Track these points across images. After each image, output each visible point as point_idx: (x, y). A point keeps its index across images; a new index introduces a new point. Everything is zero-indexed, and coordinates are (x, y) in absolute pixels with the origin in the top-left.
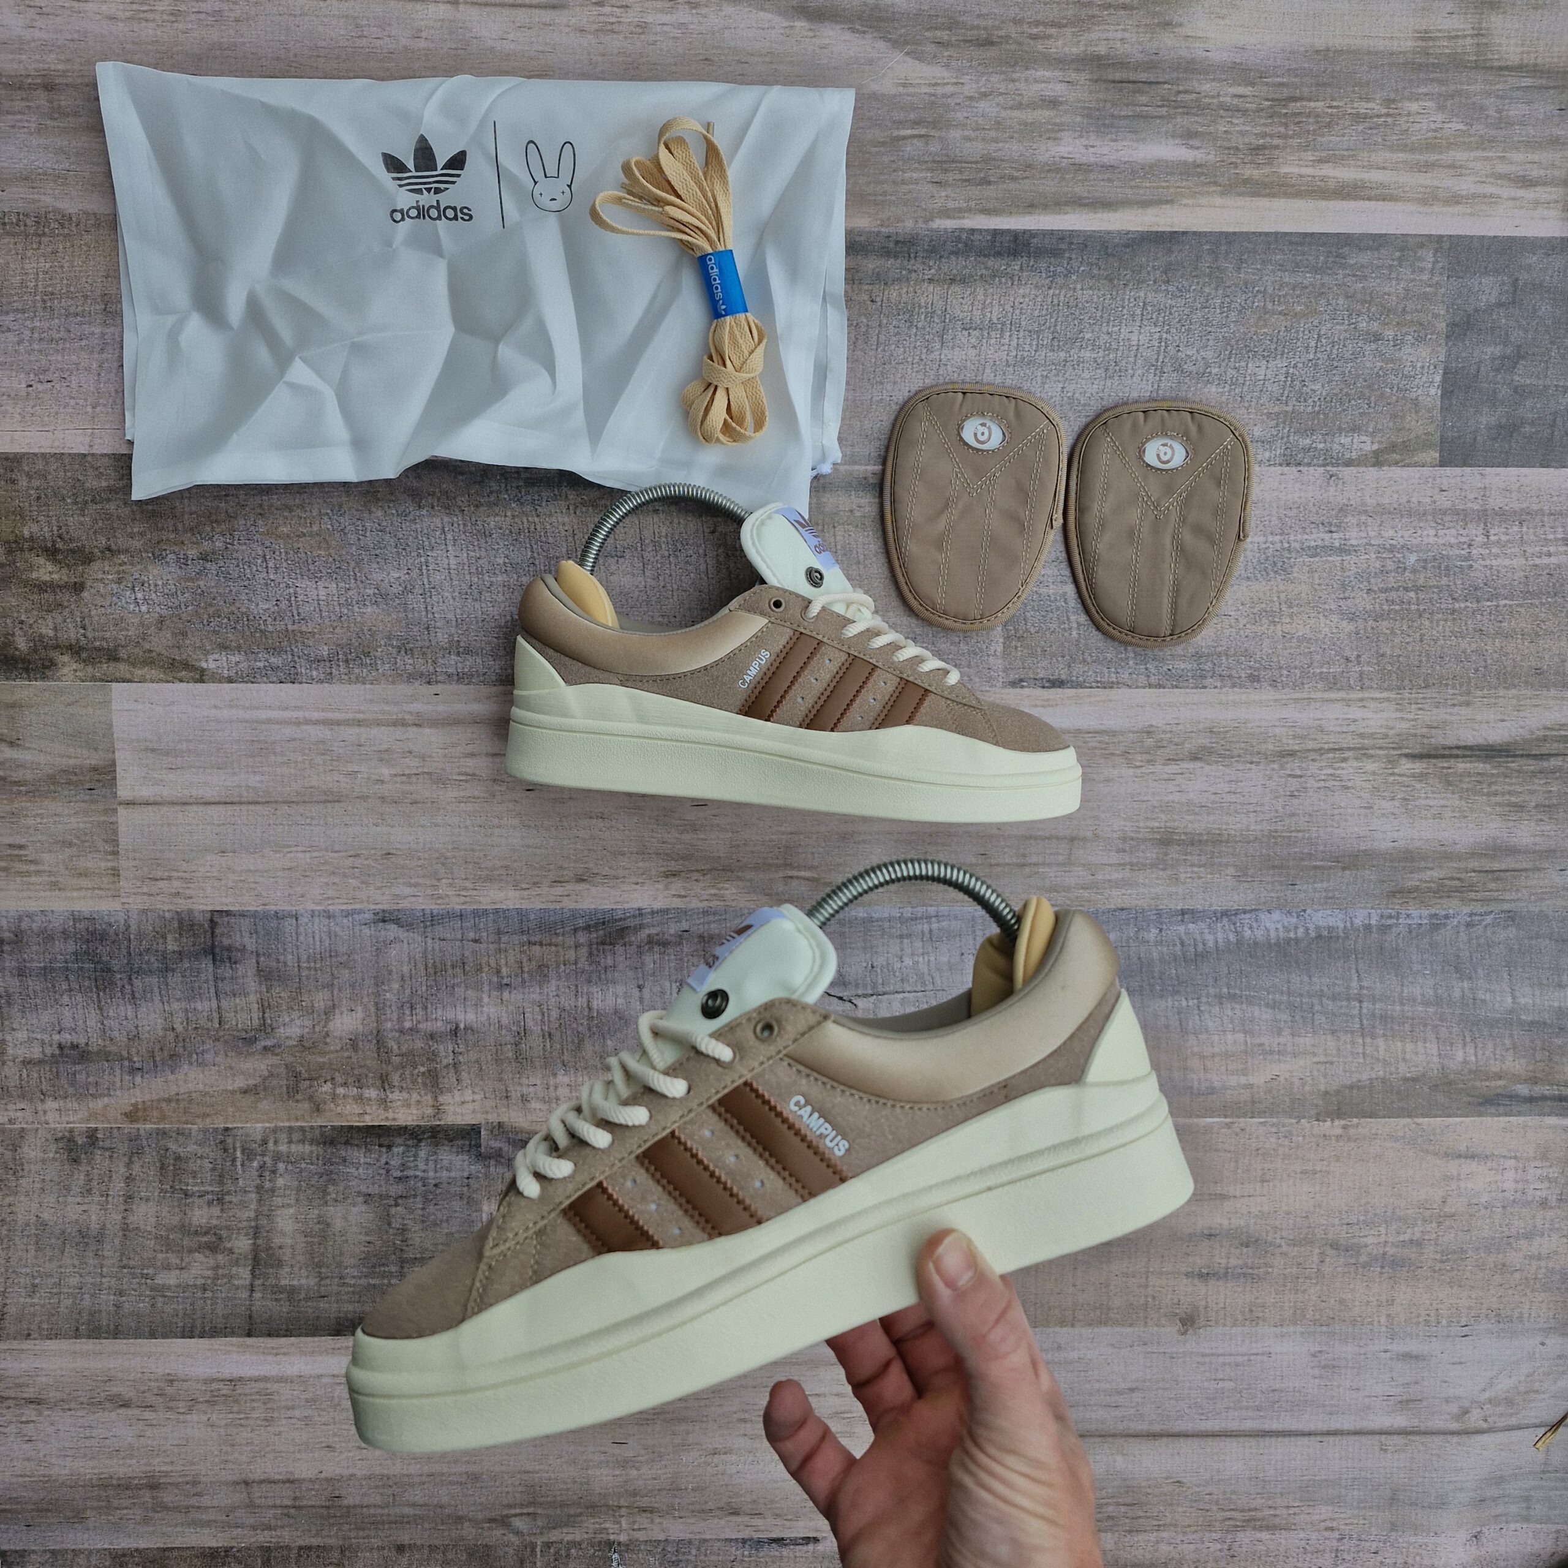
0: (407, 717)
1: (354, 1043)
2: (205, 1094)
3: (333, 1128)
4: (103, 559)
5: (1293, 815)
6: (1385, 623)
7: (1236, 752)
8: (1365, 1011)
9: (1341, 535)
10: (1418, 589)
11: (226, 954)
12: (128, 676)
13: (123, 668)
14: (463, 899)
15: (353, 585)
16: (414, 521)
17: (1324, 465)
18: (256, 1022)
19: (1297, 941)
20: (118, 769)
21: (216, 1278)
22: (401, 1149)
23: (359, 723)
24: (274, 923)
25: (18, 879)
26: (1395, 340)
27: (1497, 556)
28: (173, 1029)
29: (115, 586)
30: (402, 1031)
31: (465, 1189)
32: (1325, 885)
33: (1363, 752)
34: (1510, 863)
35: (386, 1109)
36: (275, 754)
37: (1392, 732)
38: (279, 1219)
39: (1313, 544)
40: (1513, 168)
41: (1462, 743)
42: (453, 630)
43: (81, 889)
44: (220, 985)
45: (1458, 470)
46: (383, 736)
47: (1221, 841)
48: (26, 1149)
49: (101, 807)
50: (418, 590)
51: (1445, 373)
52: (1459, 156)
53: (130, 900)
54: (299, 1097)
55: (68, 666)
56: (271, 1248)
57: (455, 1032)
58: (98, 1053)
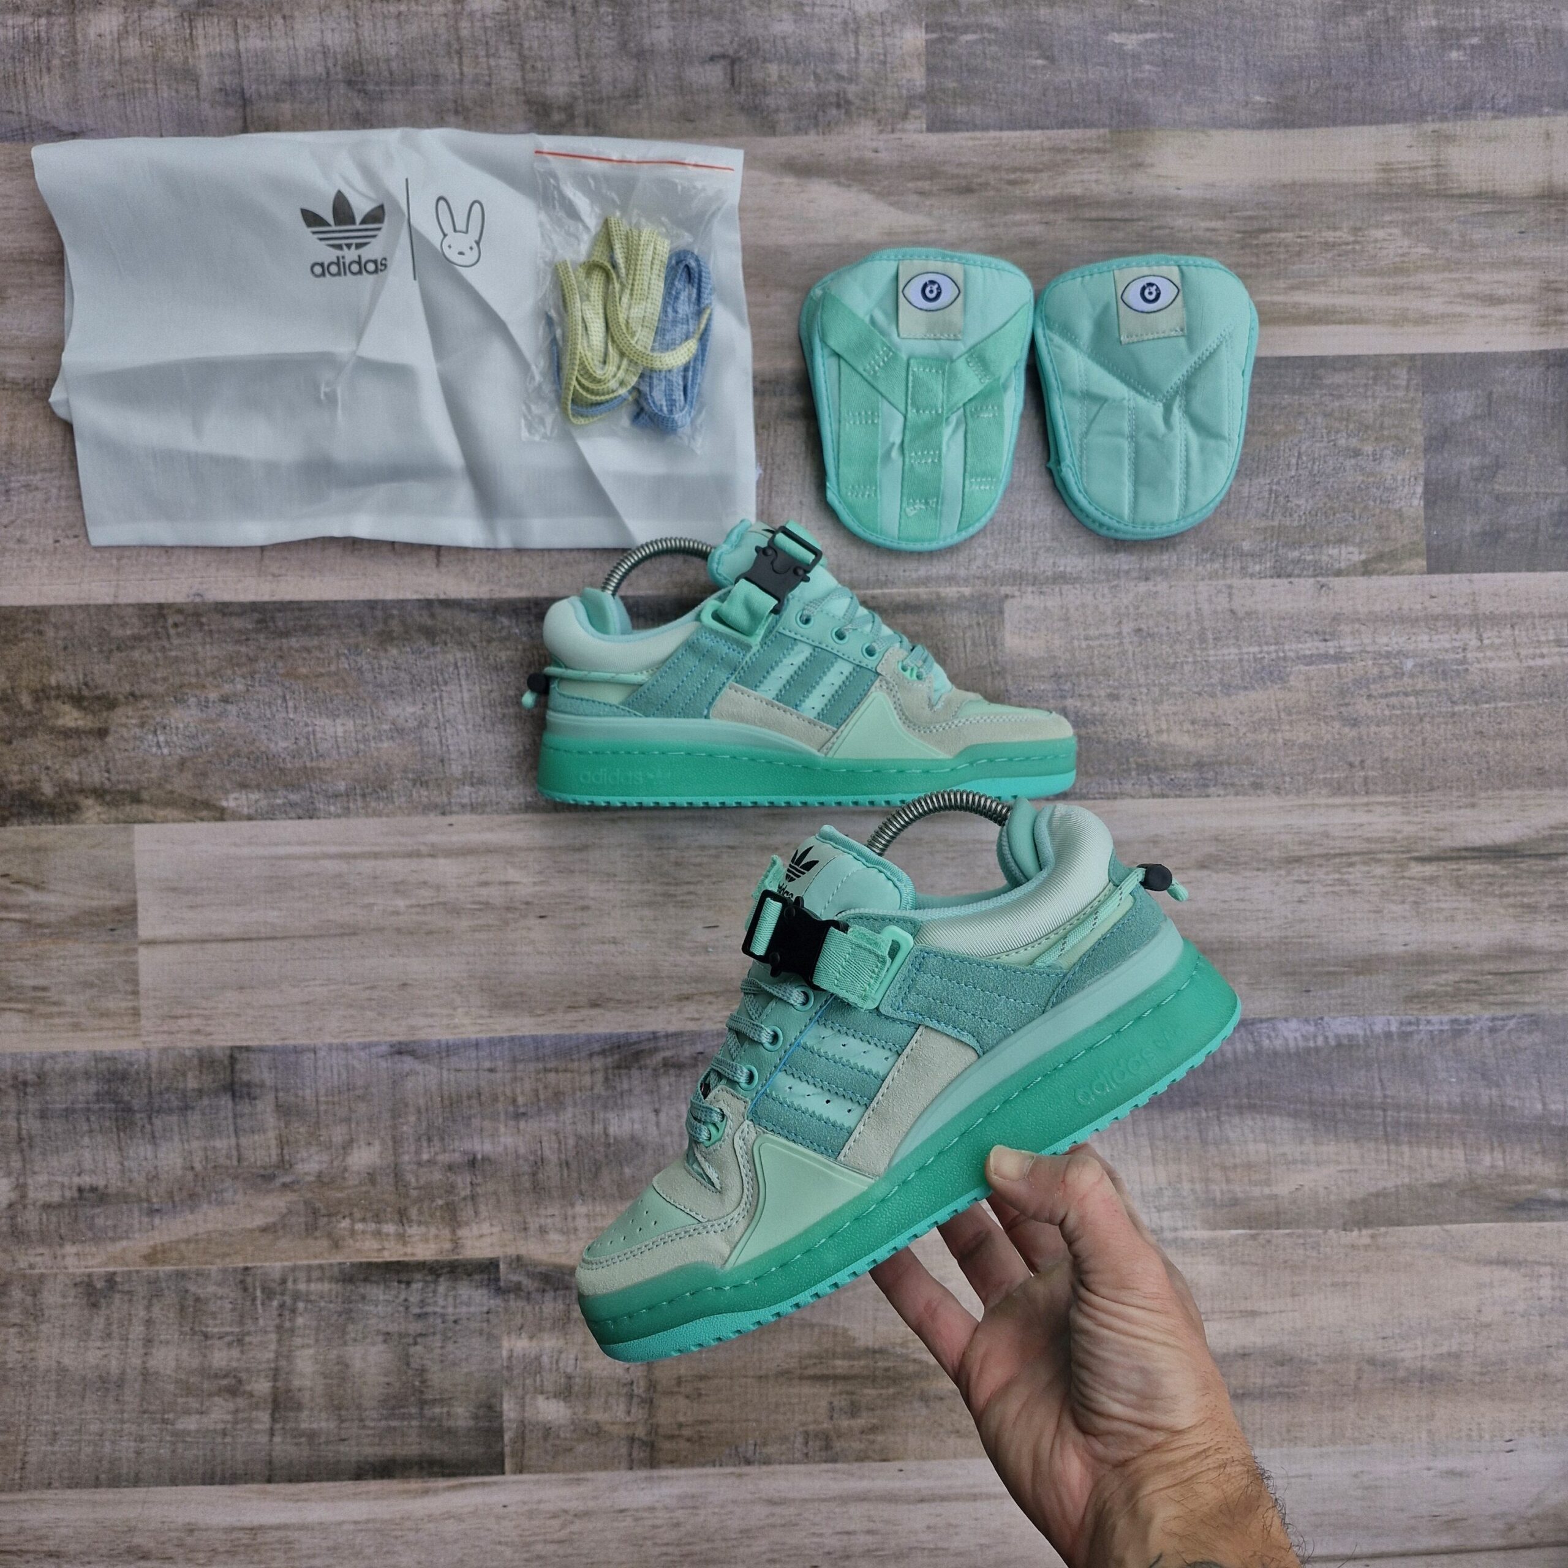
0: (423, 849)
1: (371, 1178)
2: (224, 1233)
3: (352, 1265)
4: (127, 704)
5: (1302, 921)
6: (1387, 728)
7: (1242, 859)
8: (1389, 1119)
9: (1336, 643)
10: (1417, 693)
11: (245, 1090)
12: (151, 817)
13: (146, 810)
14: (478, 1028)
15: (370, 721)
16: (427, 658)
17: (1315, 576)
18: (275, 1159)
19: (1317, 1050)
20: (140, 909)
21: (236, 1422)
22: (420, 1285)
23: (376, 856)
24: (292, 1058)
25: (42, 1021)
26: (1374, 454)
27: (1491, 659)
28: (192, 1168)
29: (137, 730)
30: (420, 1164)
31: (485, 1325)
32: (1339, 991)
33: (1370, 857)
34: (1524, 964)
35: (405, 1244)
36: (293, 888)
37: (1399, 837)
38: (298, 1361)
39: (1308, 652)
40: (1480, 288)
41: (1470, 845)
42: (467, 762)
43: (101, 1029)
44: (239, 1121)
45: (1446, 578)
46: (398, 868)
47: (1232, 950)
48: (45, 1294)
49: (122, 947)
50: (432, 724)
51: (1426, 485)
52: (1428, 278)
53: (150, 1039)
54: (317, 1234)
55: (92, 810)
56: (290, 1391)
57: (472, 1163)
58: (117, 1195)
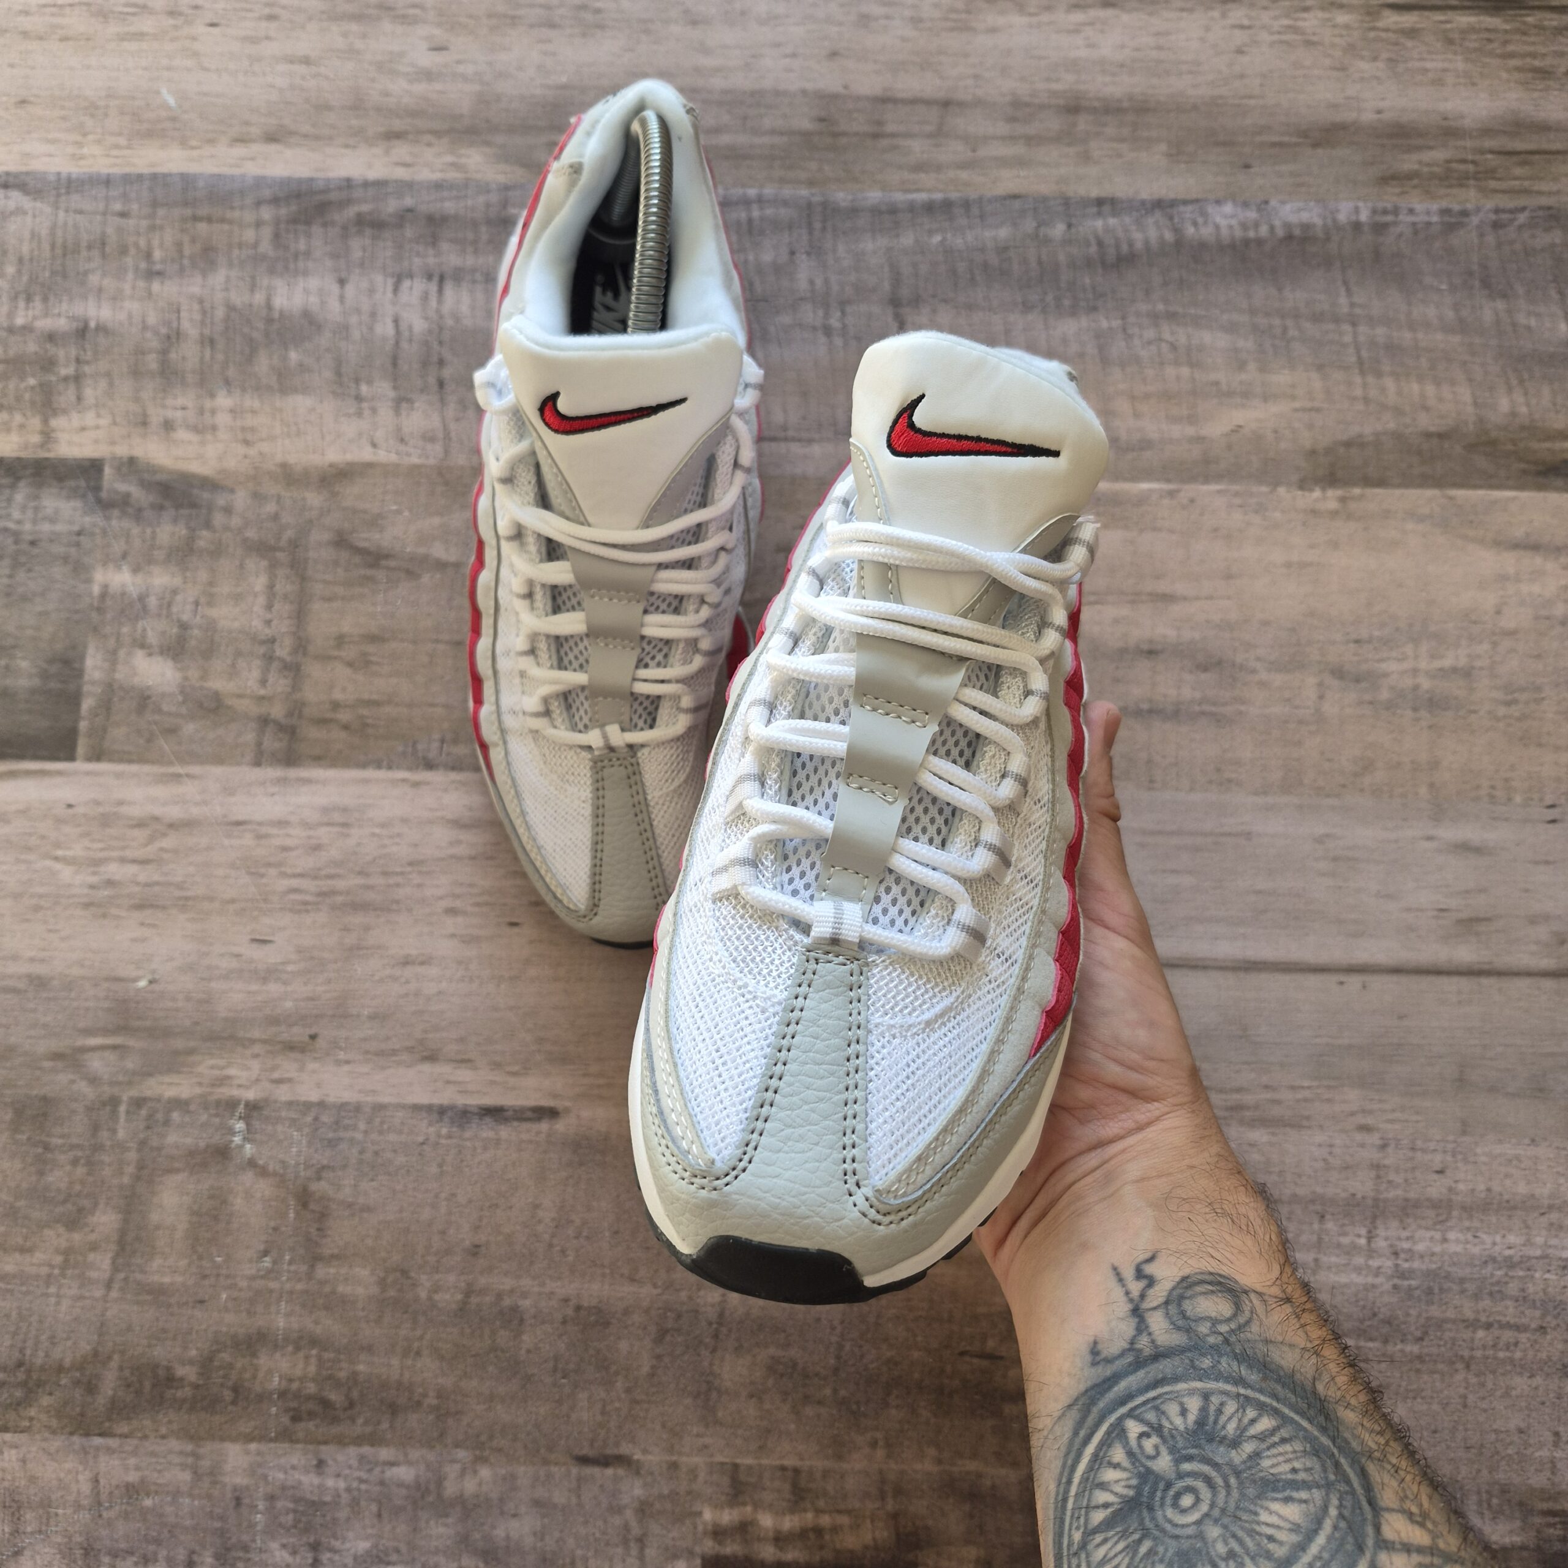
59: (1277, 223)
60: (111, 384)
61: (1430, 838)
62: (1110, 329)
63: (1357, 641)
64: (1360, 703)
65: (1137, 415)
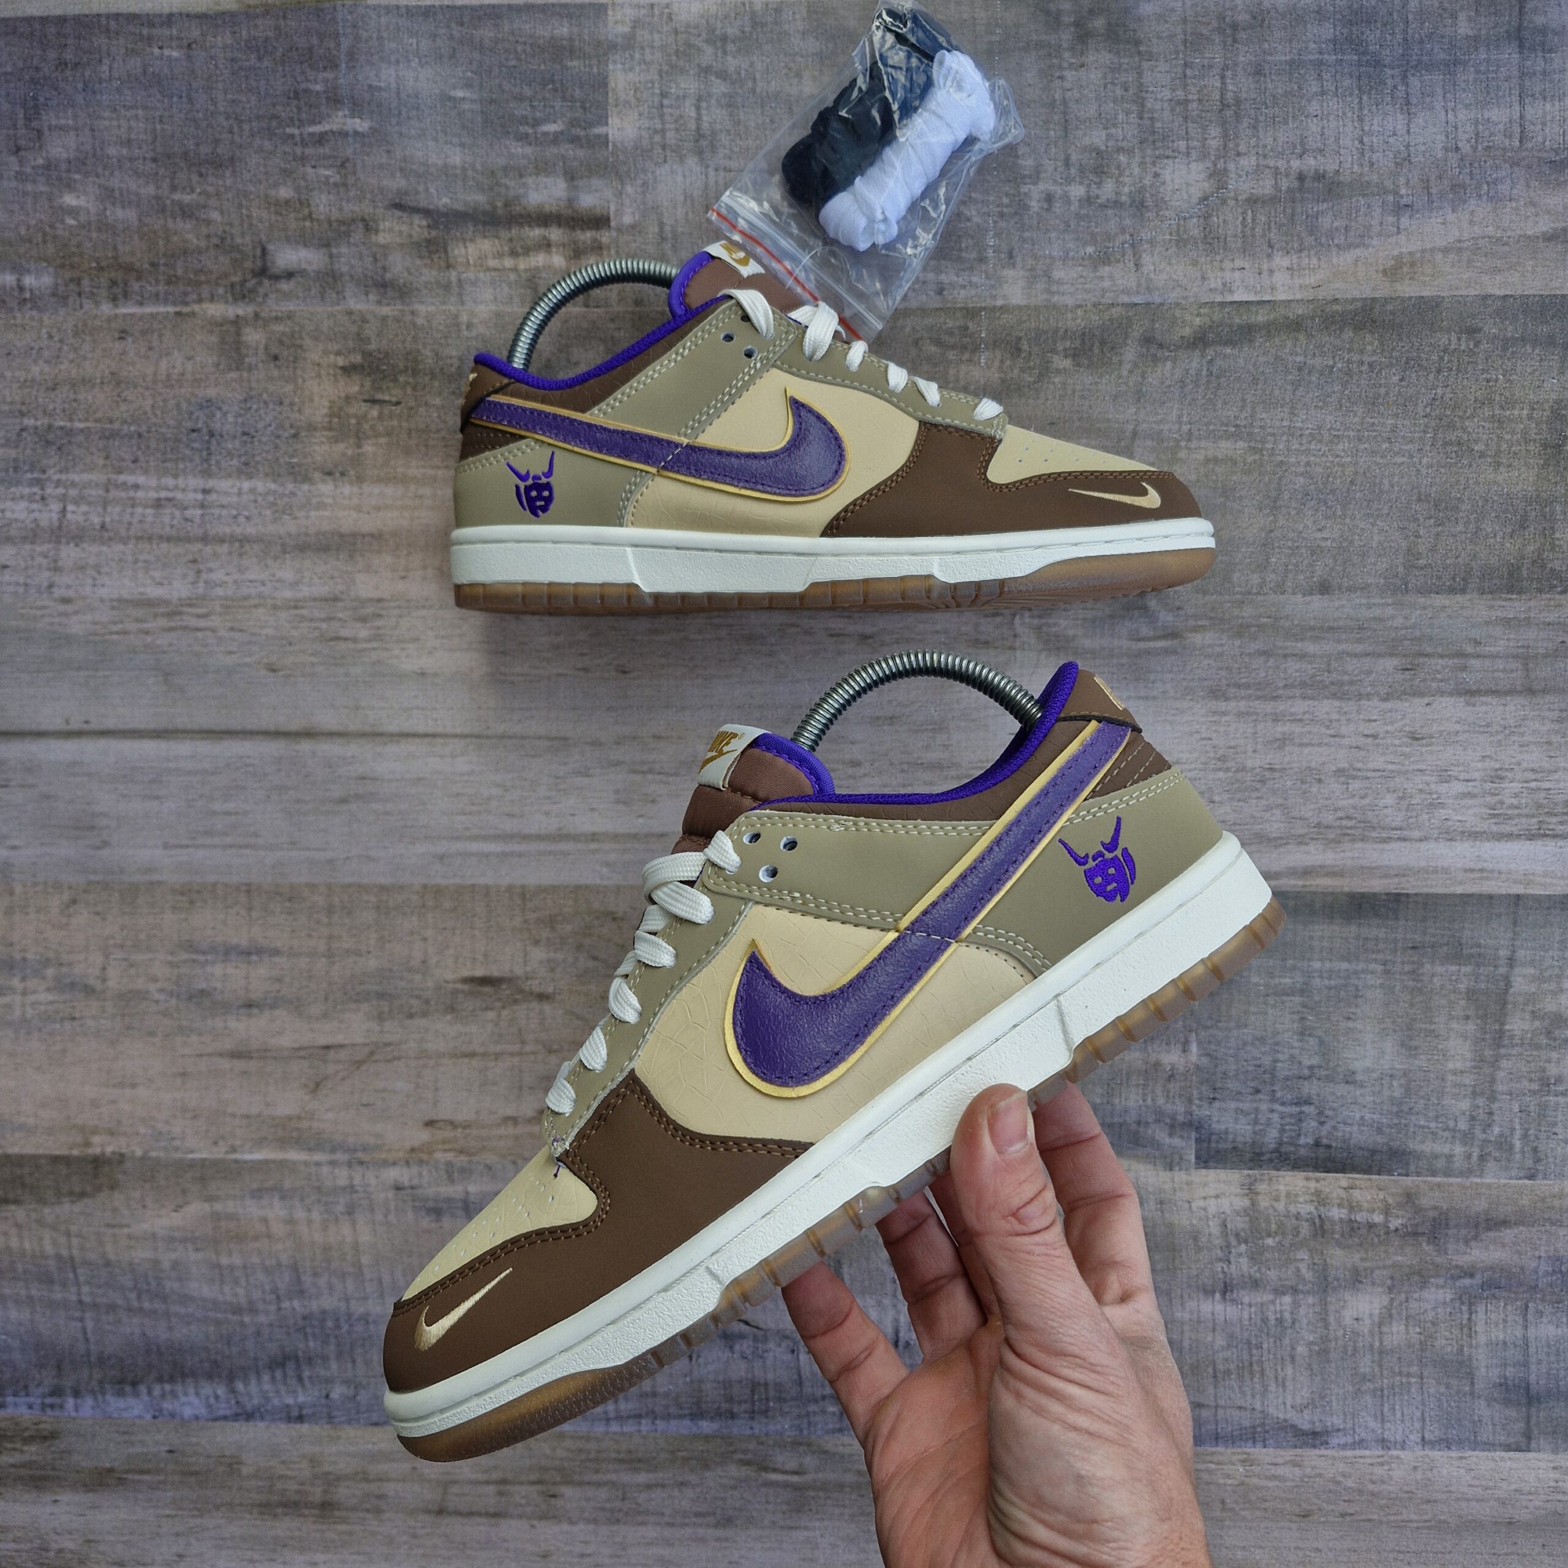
59: (146, 1398)
60: (1196, 1239)
61: (14, 848)
62: (291, 1299)
63: (74, 1019)
64: (70, 964)
65: (265, 1220)
